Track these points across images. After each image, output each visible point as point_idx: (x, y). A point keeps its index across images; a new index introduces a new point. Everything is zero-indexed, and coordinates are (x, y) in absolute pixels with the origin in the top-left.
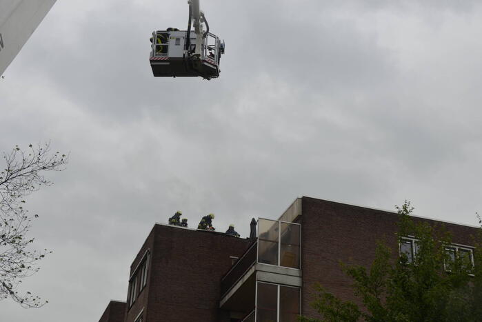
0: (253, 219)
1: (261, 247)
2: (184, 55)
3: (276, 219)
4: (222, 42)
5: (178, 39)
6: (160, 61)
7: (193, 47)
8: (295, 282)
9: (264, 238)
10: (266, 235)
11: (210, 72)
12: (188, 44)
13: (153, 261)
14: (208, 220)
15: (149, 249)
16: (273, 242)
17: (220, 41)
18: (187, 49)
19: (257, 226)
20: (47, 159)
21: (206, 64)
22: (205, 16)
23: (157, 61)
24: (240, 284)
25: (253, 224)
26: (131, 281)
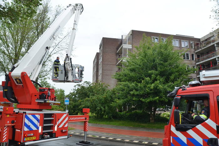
1: (123, 41)
8: (131, 47)
13: (103, 45)
24: (120, 49)
26: (100, 49)
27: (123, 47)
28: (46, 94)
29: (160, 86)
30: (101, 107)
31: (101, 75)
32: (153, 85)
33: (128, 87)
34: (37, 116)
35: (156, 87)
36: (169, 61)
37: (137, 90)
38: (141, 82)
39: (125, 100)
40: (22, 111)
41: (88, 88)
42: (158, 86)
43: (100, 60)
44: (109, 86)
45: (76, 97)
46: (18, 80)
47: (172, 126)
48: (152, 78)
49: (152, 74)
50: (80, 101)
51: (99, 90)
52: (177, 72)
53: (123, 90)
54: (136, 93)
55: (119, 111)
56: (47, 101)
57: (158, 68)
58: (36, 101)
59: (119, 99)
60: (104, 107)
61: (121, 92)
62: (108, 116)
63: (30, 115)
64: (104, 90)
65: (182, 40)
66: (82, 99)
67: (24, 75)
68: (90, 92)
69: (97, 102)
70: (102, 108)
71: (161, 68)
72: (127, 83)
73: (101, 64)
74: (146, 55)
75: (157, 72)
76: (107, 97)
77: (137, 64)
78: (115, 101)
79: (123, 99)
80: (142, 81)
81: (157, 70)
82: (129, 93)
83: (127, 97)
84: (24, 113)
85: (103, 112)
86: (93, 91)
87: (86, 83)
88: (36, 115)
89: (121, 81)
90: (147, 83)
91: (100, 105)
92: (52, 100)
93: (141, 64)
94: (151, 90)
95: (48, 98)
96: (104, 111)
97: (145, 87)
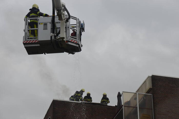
0: (119, 93)
1: (125, 111)
2: (51, 37)
3: (135, 92)
4: (82, 22)
5: (45, 24)
6: (32, 43)
7: (58, 30)
9: (127, 105)
10: (128, 103)
12: (54, 28)
15: (50, 117)
16: (134, 107)
17: (80, 22)
18: (53, 33)
19: (122, 97)
21: (69, 43)
22: (66, 7)
23: (29, 44)
25: (119, 96)
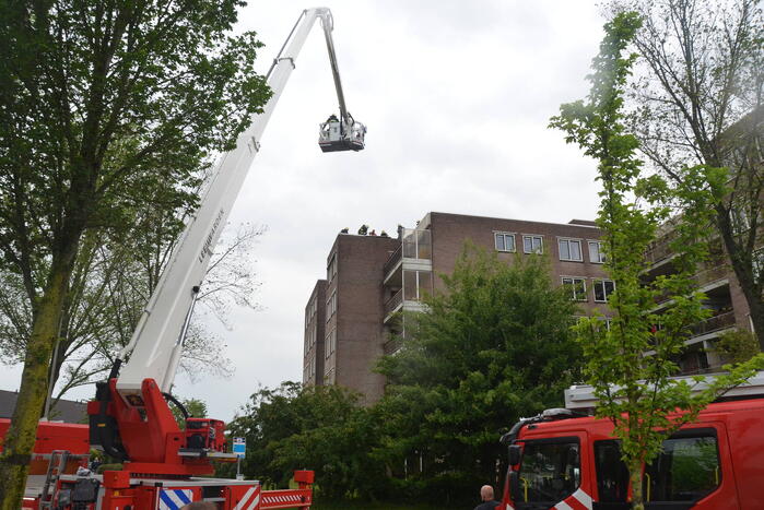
2: (340, 139)
4: (365, 125)
6: (326, 143)
8: (428, 268)
11: (358, 148)
13: (339, 257)
14: (364, 229)
17: (363, 125)
20: (258, 230)
21: (354, 142)
24: (394, 271)
26: (328, 269)
27: (405, 266)
28: (203, 435)
29: (513, 396)
30: (339, 463)
31: (333, 357)
32: (491, 394)
33: (421, 401)
34: (186, 492)
35: (502, 400)
36: (538, 323)
37: (445, 410)
38: (456, 386)
39: (413, 439)
40: (151, 482)
41: (295, 402)
42: (506, 397)
43: (329, 308)
44: (361, 395)
45: (257, 431)
46: (133, 399)
47: (508, 506)
48: (491, 373)
49: (489, 360)
50: (272, 443)
51: (332, 409)
52: (561, 352)
53: (405, 410)
54: (443, 419)
55: (394, 475)
56: (208, 454)
57: (506, 342)
58: (180, 454)
59: (393, 436)
60: (349, 464)
61: (399, 416)
62: (359, 493)
63: (172, 491)
64: (346, 410)
65: (589, 241)
66: (276, 439)
67: (148, 385)
68: (304, 416)
69: (326, 448)
70: (343, 466)
71: (514, 343)
72: (417, 388)
73: (334, 320)
74: (471, 303)
75: (503, 356)
76: (355, 433)
77: (447, 333)
78: (382, 442)
79: (405, 436)
80: (461, 383)
81: (503, 349)
82: (423, 420)
83: (417, 432)
84: (157, 485)
85: (344, 480)
86: (309, 413)
87: (289, 387)
88: (184, 491)
89: (399, 383)
90: (475, 388)
91: (335, 457)
92: (219, 451)
93: (458, 331)
94: (487, 409)
95: (210, 446)
96: (350, 476)
97: (469, 399)
